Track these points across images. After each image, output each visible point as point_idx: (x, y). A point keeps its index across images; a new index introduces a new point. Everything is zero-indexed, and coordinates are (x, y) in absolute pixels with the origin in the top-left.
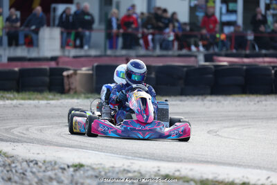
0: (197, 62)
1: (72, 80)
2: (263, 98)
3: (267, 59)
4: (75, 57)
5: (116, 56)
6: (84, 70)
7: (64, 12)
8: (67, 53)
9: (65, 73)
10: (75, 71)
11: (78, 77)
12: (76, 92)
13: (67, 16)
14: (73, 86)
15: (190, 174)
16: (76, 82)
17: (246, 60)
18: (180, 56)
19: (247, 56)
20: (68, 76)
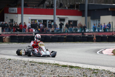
0: (33, 35)
1: (5, 39)
2: (49, 43)
3: (49, 34)
4: (5, 34)
5: (14, 34)
6: (7, 37)
7: (2, 23)
8: (3, 33)
9: (3, 38)
10: (6, 37)
11: (6, 39)
12: (6, 42)
13: (3, 24)
14: (5, 41)
15: (36, 61)
16: (6, 40)
17: (44, 35)
18: (29, 34)
19: (44, 34)
20: (4, 38)
